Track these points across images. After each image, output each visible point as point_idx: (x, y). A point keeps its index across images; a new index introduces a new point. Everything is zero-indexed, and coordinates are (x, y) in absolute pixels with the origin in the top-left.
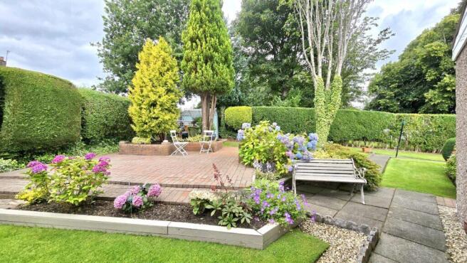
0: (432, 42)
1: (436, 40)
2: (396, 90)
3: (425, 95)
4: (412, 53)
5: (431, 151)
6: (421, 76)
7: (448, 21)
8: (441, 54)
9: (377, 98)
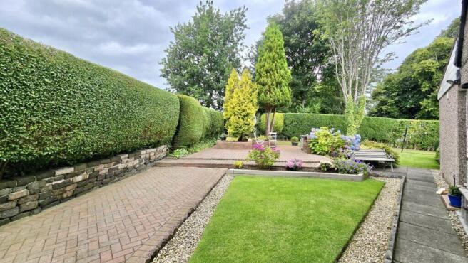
0: (426, 59)
1: (430, 58)
2: (396, 99)
3: (421, 103)
4: (409, 66)
5: (426, 149)
6: (416, 87)
7: (439, 43)
8: (433, 70)
9: (379, 105)
